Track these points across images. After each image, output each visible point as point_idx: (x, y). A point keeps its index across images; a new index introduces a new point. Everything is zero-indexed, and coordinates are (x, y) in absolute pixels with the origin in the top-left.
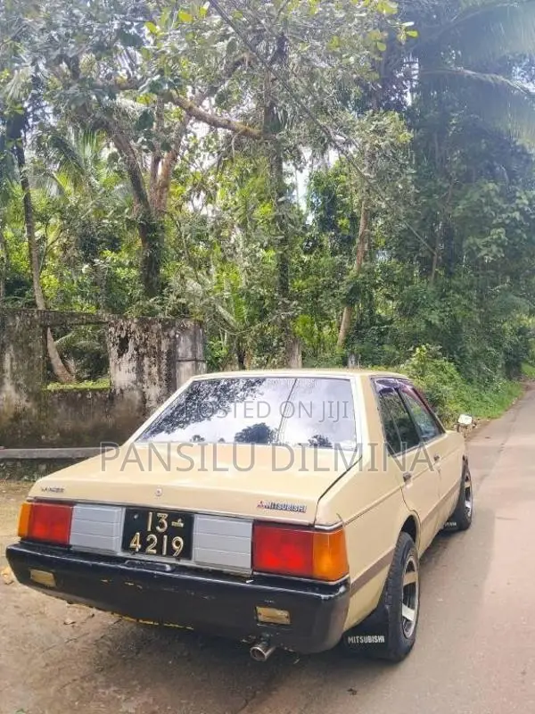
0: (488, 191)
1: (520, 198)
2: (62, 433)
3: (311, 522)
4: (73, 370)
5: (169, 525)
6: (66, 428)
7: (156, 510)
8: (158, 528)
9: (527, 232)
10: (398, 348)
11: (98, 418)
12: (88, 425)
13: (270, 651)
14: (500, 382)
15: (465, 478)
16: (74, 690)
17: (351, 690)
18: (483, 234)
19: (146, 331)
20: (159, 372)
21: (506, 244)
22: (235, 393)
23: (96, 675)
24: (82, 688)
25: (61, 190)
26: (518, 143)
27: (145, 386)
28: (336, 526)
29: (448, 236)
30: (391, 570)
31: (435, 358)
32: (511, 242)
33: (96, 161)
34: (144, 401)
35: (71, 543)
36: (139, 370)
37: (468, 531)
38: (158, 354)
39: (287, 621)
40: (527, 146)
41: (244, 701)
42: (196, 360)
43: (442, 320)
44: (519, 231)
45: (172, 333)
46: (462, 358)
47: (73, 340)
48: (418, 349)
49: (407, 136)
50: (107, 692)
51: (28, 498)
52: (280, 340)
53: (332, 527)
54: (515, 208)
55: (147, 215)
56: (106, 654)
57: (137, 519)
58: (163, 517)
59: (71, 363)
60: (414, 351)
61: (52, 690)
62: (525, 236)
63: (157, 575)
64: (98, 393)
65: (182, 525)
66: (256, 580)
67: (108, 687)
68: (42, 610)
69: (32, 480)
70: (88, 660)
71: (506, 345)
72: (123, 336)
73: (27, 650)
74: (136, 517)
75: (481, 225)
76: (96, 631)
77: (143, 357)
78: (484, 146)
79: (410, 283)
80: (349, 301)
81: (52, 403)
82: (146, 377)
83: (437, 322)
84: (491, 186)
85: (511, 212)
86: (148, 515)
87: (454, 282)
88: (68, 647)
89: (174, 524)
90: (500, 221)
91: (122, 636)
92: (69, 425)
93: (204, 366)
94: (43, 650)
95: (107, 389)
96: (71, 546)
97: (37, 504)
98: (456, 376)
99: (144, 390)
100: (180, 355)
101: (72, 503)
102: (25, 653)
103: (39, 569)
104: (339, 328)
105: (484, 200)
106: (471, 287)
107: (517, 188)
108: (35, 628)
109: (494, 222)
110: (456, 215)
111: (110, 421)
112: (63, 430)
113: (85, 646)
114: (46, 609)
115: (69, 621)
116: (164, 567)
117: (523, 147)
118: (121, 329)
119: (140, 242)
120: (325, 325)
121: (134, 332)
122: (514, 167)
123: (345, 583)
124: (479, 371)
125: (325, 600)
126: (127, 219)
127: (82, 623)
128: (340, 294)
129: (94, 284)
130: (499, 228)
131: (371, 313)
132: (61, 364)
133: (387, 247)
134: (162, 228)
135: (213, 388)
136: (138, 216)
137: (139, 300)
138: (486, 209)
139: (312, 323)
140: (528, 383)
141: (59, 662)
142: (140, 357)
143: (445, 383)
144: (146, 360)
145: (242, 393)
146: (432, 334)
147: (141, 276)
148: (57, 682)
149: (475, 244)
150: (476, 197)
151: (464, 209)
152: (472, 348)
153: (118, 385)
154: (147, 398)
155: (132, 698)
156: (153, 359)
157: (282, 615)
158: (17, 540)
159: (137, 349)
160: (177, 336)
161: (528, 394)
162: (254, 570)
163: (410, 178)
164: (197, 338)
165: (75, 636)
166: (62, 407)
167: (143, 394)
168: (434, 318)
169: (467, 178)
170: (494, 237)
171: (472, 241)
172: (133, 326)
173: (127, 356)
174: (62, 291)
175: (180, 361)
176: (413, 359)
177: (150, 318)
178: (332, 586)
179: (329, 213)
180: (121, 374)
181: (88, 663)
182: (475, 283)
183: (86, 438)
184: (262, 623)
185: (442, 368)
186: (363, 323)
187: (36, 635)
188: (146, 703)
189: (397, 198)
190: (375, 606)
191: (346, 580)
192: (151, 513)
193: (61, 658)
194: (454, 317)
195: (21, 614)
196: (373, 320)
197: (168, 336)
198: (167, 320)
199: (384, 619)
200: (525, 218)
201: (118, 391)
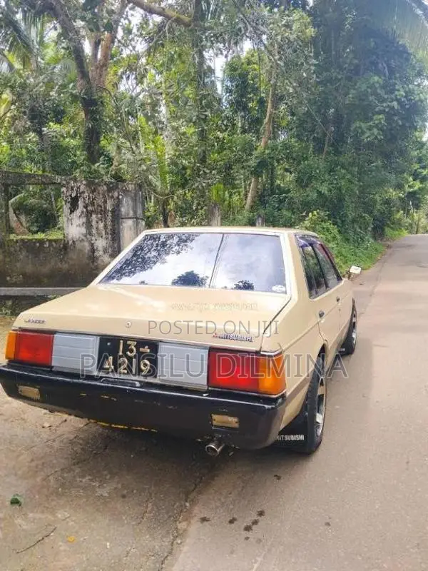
0: (373, 84)
1: (398, 90)
2: (24, 275)
3: (258, 349)
4: (24, 224)
5: (138, 350)
6: (27, 271)
7: (126, 339)
8: (128, 353)
9: (402, 119)
10: (294, 213)
11: (53, 264)
12: (46, 269)
13: (221, 448)
14: (370, 241)
15: (353, 315)
16: (57, 480)
17: (276, 476)
18: (367, 119)
19: (93, 192)
20: (105, 227)
21: (385, 128)
22: (171, 247)
23: (73, 467)
24: (63, 478)
25: (11, 67)
26: (400, 43)
27: (93, 238)
28: (277, 352)
29: (338, 120)
30: (310, 386)
31: (322, 221)
32: (389, 127)
33: (41, 43)
34: (93, 250)
35: (53, 364)
36: (88, 225)
37: (353, 355)
38: (104, 212)
39: (237, 425)
40: (407, 45)
41: (194, 485)
42: (137, 218)
43: (330, 190)
44: (396, 118)
45: (116, 194)
46: (343, 221)
47: (25, 198)
48: (310, 214)
49: (311, 31)
50: (84, 480)
51: (13, 328)
52: (199, 204)
53: (275, 353)
54: (394, 98)
55: (89, 91)
56: (79, 451)
57: (110, 346)
58: (133, 345)
59: (23, 218)
60: (307, 215)
61: (39, 479)
62: (400, 123)
63: (129, 390)
64: (53, 243)
65: (149, 350)
66: (211, 393)
67: (83, 477)
68: (22, 416)
69: (15, 313)
70: (66, 456)
71: (376, 213)
72: (73, 195)
73: (15, 449)
74: (109, 344)
75: (365, 112)
76: (69, 432)
77: (91, 214)
78: (373, 44)
79: (306, 159)
80: (256, 173)
81: (15, 251)
82: (94, 231)
83: (326, 192)
84: (376, 78)
85: (390, 102)
86: (120, 342)
87: (341, 159)
88: (48, 446)
89: (141, 350)
90: (382, 108)
91: (91, 436)
92: (29, 269)
93: (144, 223)
94: (28, 449)
95: (61, 240)
96: (53, 367)
97: (21, 333)
98: (338, 236)
99: (93, 242)
100: (123, 213)
101: (53, 332)
102: (14, 451)
103: (27, 386)
104: (246, 195)
105: (369, 90)
106: (353, 164)
107: (396, 82)
108: (18, 431)
109: (377, 109)
110: (347, 102)
111: (65, 266)
112: (26, 273)
113: (62, 445)
114: (26, 416)
115: (47, 425)
116: (135, 384)
117: (404, 46)
118: (72, 189)
119: (82, 114)
120: (234, 193)
121: (83, 192)
122: (393, 65)
123: (283, 396)
124: (355, 232)
125: (268, 409)
126: (71, 93)
127: (57, 427)
128: (249, 166)
129: (41, 150)
130: (380, 114)
131: (272, 184)
132: (15, 218)
133: (288, 128)
134: (102, 102)
135: (155, 244)
136: (82, 91)
137: (82, 165)
138: (370, 98)
139: (224, 191)
140: (389, 243)
141: (42, 458)
142: (88, 214)
143: (329, 241)
144: (94, 216)
145: (177, 248)
146: (323, 202)
147: (84, 144)
148: (42, 473)
149: (360, 127)
150: (364, 87)
151: (353, 98)
152: (351, 215)
153: (70, 237)
154: (95, 248)
155: (105, 485)
156: (99, 216)
157: (232, 421)
158: (4, 362)
159: (86, 207)
160: (121, 197)
161: (389, 251)
162: (208, 387)
163: (313, 68)
164: (138, 198)
165: (53, 437)
166: (24, 254)
167: (92, 245)
168: (324, 189)
169: (356, 71)
170: (376, 122)
171: (358, 125)
172: (82, 188)
173: (78, 212)
174: (14, 156)
175: (122, 219)
176: (306, 222)
177: (97, 181)
178: (274, 399)
179: (242, 96)
180: (73, 227)
181: (66, 458)
182: (357, 160)
183: (46, 280)
184: (215, 426)
185: (328, 230)
186: (265, 192)
187: (20, 437)
188: (116, 488)
189: (300, 84)
190: (298, 413)
191: (283, 394)
192: (121, 341)
193: (42, 455)
194: (340, 189)
195: (6, 420)
196: (274, 190)
197: (113, 197)
198: (111, 183)
199: (304, 423)
200: (401, 106)
201: (71, 242)
